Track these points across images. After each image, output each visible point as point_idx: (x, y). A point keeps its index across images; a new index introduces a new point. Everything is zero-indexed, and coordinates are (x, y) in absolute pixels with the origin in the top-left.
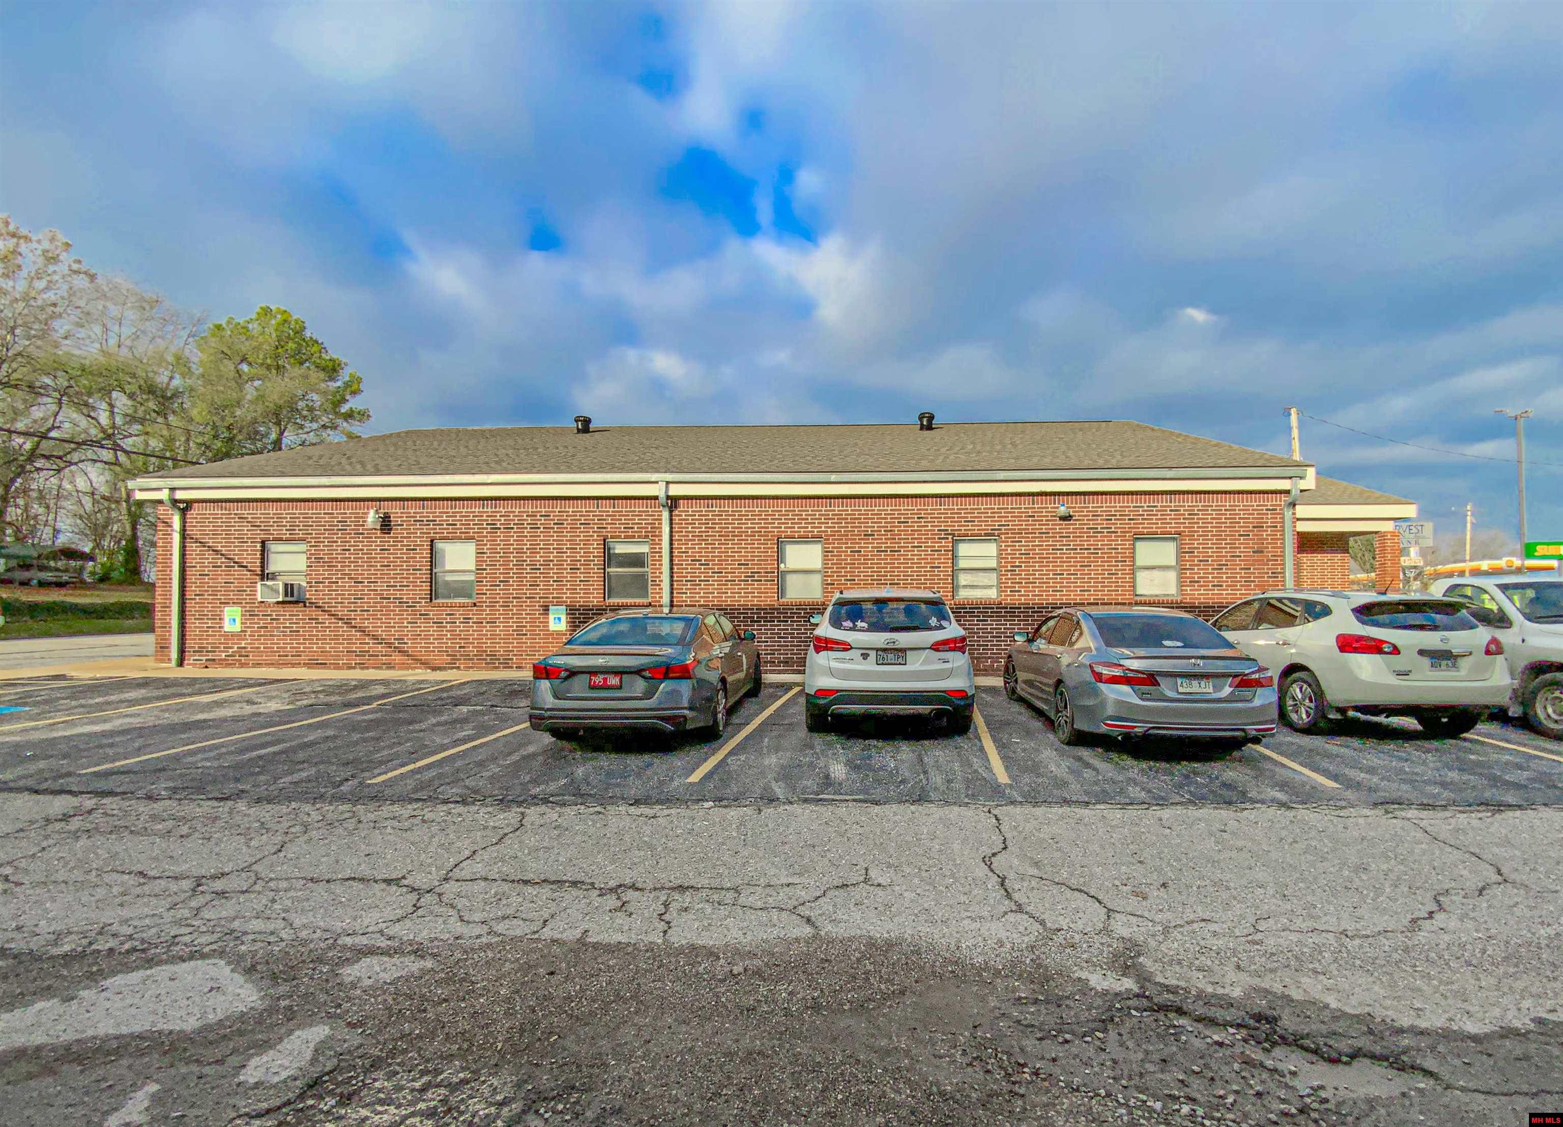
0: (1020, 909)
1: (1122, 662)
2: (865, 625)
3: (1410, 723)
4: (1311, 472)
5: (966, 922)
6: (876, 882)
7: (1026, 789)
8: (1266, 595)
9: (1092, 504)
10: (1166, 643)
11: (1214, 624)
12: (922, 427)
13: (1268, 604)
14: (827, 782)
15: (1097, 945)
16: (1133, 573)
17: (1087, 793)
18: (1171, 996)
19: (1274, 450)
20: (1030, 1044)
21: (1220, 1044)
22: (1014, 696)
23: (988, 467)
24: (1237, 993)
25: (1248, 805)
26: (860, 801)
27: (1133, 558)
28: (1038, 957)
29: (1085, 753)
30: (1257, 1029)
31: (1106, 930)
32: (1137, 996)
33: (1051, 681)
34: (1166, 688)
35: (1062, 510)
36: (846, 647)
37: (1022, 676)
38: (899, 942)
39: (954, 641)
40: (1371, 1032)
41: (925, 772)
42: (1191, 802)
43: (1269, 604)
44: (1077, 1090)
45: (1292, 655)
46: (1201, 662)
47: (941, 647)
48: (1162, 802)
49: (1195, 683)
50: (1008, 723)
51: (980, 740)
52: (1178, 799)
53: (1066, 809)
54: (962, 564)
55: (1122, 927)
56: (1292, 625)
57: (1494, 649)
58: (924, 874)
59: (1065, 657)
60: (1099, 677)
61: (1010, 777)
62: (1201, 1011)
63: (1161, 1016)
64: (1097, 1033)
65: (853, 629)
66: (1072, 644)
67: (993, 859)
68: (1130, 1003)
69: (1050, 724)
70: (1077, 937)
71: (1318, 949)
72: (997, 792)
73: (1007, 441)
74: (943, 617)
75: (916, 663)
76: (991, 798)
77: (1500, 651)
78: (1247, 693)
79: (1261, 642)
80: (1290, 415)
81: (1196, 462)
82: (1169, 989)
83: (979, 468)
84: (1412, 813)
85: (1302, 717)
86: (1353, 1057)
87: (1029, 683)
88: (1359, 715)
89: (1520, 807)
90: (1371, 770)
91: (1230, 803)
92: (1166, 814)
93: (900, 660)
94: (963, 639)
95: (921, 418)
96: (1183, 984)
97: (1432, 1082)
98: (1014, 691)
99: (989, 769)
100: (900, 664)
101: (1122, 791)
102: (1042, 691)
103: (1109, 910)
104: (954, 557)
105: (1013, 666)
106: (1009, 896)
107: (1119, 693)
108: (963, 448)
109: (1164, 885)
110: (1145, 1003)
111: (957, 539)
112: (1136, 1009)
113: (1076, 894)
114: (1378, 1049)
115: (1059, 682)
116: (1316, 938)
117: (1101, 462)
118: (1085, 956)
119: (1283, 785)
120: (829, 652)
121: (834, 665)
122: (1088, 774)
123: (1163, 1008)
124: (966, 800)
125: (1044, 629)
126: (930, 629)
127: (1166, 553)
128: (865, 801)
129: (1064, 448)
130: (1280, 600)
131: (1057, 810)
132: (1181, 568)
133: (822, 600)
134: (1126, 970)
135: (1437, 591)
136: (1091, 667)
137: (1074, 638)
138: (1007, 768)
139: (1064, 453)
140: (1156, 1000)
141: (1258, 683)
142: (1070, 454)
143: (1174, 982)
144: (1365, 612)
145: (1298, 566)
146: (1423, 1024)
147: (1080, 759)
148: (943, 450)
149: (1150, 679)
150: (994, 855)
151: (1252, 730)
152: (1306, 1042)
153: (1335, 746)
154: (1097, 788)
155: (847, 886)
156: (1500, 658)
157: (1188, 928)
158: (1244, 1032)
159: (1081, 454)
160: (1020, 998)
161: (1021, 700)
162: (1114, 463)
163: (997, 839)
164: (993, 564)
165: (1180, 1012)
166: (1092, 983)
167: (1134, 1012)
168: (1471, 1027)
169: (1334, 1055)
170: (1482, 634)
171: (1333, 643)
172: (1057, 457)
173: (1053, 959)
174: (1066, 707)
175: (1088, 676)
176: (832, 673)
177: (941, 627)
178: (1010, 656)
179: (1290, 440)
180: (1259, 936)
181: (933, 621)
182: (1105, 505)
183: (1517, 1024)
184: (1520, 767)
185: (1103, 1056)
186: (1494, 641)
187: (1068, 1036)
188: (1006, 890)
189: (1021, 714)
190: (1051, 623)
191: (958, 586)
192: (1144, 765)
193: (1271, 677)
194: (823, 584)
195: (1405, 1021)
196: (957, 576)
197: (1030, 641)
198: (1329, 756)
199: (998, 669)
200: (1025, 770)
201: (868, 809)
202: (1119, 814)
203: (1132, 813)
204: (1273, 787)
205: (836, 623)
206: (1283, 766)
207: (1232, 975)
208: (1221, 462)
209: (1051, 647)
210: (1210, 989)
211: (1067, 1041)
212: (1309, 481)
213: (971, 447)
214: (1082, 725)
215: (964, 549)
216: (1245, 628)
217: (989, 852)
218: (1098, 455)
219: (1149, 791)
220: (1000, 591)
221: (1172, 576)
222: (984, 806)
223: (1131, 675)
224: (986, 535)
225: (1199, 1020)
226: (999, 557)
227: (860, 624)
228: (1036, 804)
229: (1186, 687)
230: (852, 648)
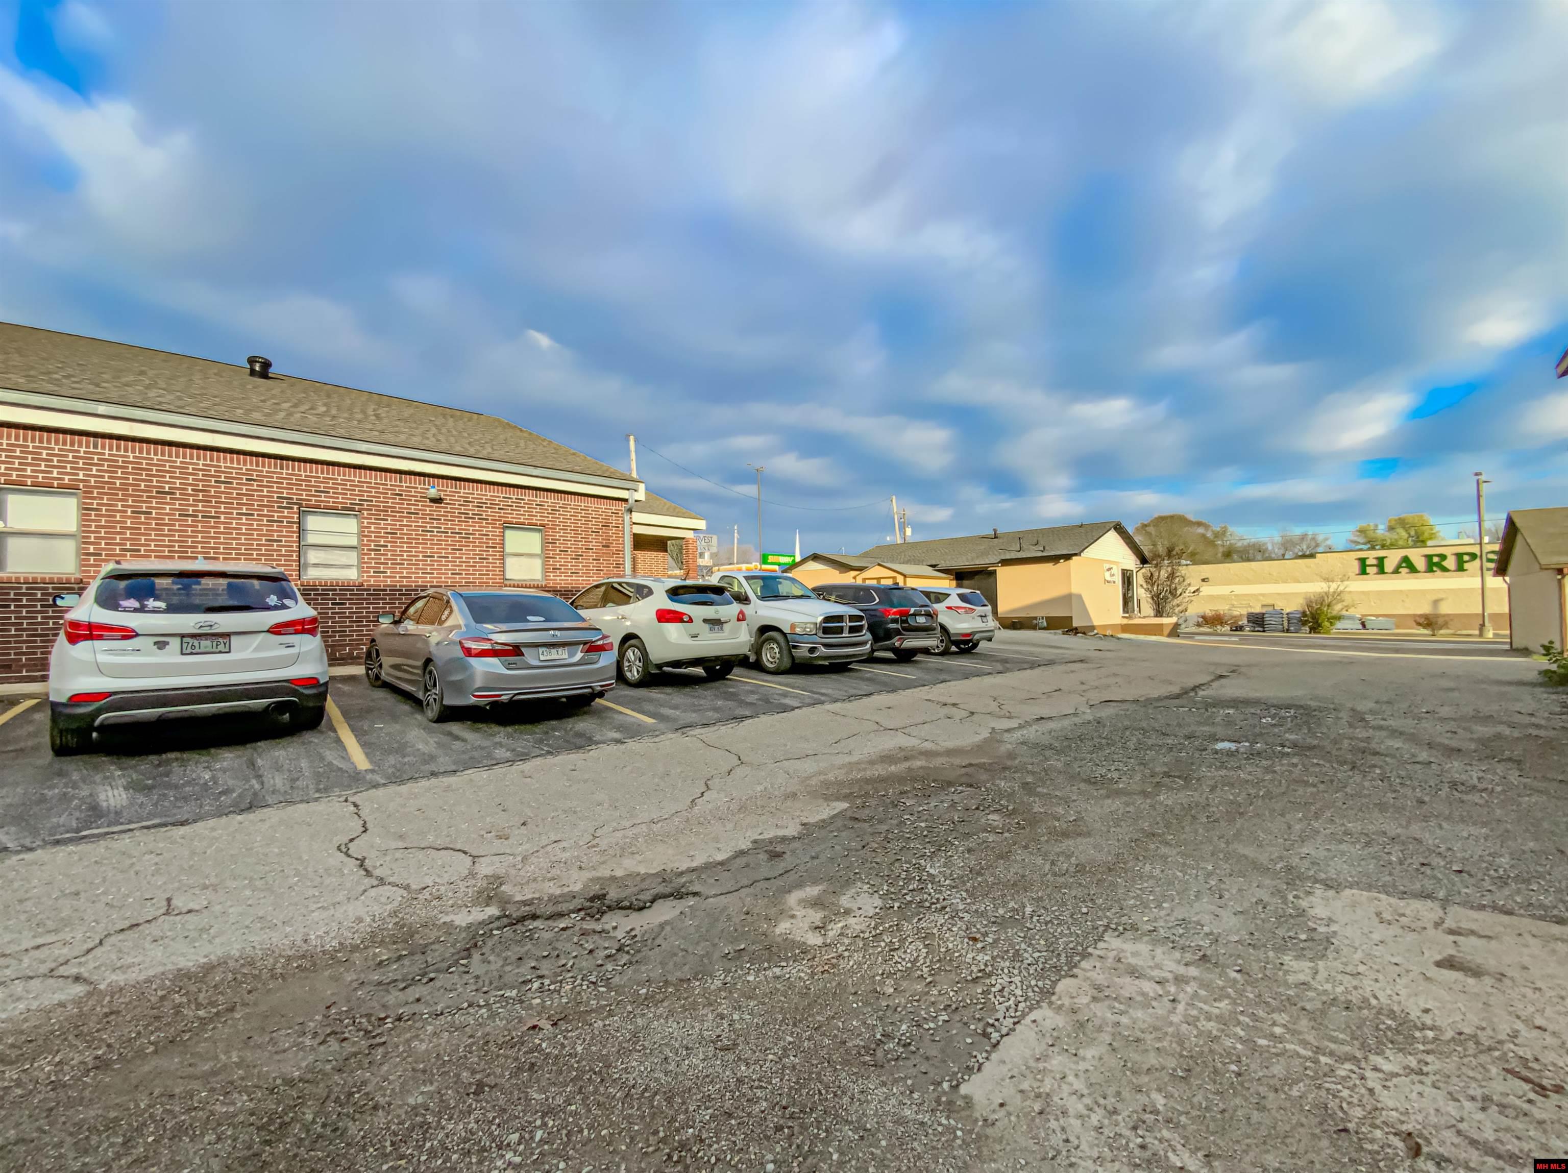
0: (382, 881)
1: (491, 636)
2: (162, 605)
3: (699, 671)
4: (642, 487)
5: (316, 914)
6: (184, 910)
7: (390, 771)
8: (610, 580)
9: (465, 490)
10: (529, 618)
11: (572, 604)
12: (253, 373)
13: (611, 586)
14: (95, 813)
15: (463, 889)
16: (503, 559)
17: (455, 763)
18: (527, 908)
19: (618, 467)
20: (393, 997)
21: (563, 929)
22: (378, 683)
23: (347, 435)
24: (577, 887)
25: (593, 747)
26: (155, 826)
27: (503, 544)
28: (403, 919)
29: (455, 728)
30: (591, 907)
31: (472, 875)
32: (498, 918)
33: (420, 663)
34: (530, 657)
35: (433, 492)
36: (128, 634)
37: (387, 661)
38: (222, 963)
39: (302, 622)
40: (664, 881)
41: (259, 777)
42: (549, 753)
43: (613, 587)
44: (442, 1014)
45: (628, 626)
46: (558, 633)
47: (283, 630)
48: (524, 757)
49: (554, 651)
50: (369, 711)
51: (335, 731)
52: (538, 752)
53: (433, 780)
54: (311, 539)
55: (485, 868)
56: (627, 603)
57: (741, 617)
58: (259, 883)
59: (434, 635)
60: (468, 652)
61: (371, 762)
62: (550, 910)
63: (519, 927)
64: (462, 962)
65: (142, 610)
66: (441, 623)
67: (350, 845)
68: (491, 926)
69: (418, 704)
70: (443, 888)
71: (636, 837)
72: (356, 779)
73: (370, 412)
74: (285, 594)
75: (242, 650)
76: (349, 787)
77: (744, 619)
78: (593, 656)
79: (608, 618)
80: (628, 441)
81: (558, 466)
82: (525, 903)
83: (334, 433)
84: (697, 731)
85: (633, 674)
86: (652, 902)
87: (396, 667)
88: (670, 669)
89: (751, 717)
90: (675, 707)
91: (580, 748)
92: (527, 766)
93: (221, 648)
94: (314, 620)
95: (252, 361)
96: (537, 896)
97: (697, 898)
98: (377, 677)
99: (346, 757)
100: (220, 652)
101: (489, 756)
102: (411, 673)
103: (474, 857)
104: (301, 531)
105: (377, 651)
106: (368, 873)
107: (488, 664)
108: (312, 408)
109: (524, 824)
110: (505, 921)
111: (305, 510)
112: (498, 929)
113: (442, 852)
114: (668, 890)
115: (428, 661)
116: (635, 830)
117: (472, 451)
118: (450, 902)
119: (620, 728)
120: (96, 642)
121: (102, 658)
122: (457, 745)
123: (521, 920)
124: (317, 795)
125: (412, 610)
126: (268, 608)
127: (532, 542)
128: (165, 825)
129: (434, 430)
130: (620, 584)
131: (424, 783)
132: (546, 558)
133: (78, 576)
134: (489, 900)
135: (714, 580)
136: (460, 643)
137: (444, 617)
138: (367, 755)
139: (434, 435)
140: (514, 916)
141: (601, 648)
142: (441, 437)
143: (530, 896)
144: (674, 593)
145: (634, 560)
146: (694, 864)
147: (450, 734)
148: (286, 405)
149: (516, 650)
150: (352, 840)
151: (597, 685)
152: (624, 904)
153: (655, 694)
154: (466, 757)
155: (137, 925)
156: (744, 623)
157: (542, 851)
158: (582, 913)
159: (452, 440)
160: (382, 962)
161: (386, 685)
162: (484, 453)
163: (357, 825)
164: (354, 541)
165: (534, 917)
166: (457, 923)
167: (495, 932)
168: (720, 857)
169: (641, 904)
170: (736, 607)
171: (654, 616)
172: (427, 438)
173: (417, 914)
174: (435, 685)
175: (460, 654)
176: (100, 670)
177: (284, 607)
178: (373, 640)
179: (630, 460)
180: (597, 841)
181: (273, 600)
182: (477, 492)
183: (744, 847)
184: (752, 692)
185: (467, 977)
186: (741, 612)
187: (432, 975)
188: (366, 870)
189: (386, 699)
190: (420, 604)
191: (307, 565)
192: (509, 729)
193: (612, 644)
194: (78, 554)
195: (683, 867)
196: (305, 553)
197: (396, 623)
198: (651, 700)
199: (358, 657)
200: (390, 752)
201: (169, 834)
202: (485, 775)
203: (499, 770)
204: (611, 730)
205: (108, 600)
206: (621, 713)
207: (575, 874)
208: (577, 468)
209: (421, 627)
210: (558, 892)
211: (431, 980)
212: (641, 495)
213: (324, 409)
214: (451, 700)
215: (313, 522)
216: (595, 607)
217: (345, 840)
218: (469, 443)
219: (514, 750)
220: (361, 571)
221: (538, 563)
222: (340, 796)
223: (498, 647)
224: (344, 509)
225: (549, 918)
226: (361, 534)
227: (151, 603)
228: (402, 782)
229: (546, 655)
230: (137, 635)
